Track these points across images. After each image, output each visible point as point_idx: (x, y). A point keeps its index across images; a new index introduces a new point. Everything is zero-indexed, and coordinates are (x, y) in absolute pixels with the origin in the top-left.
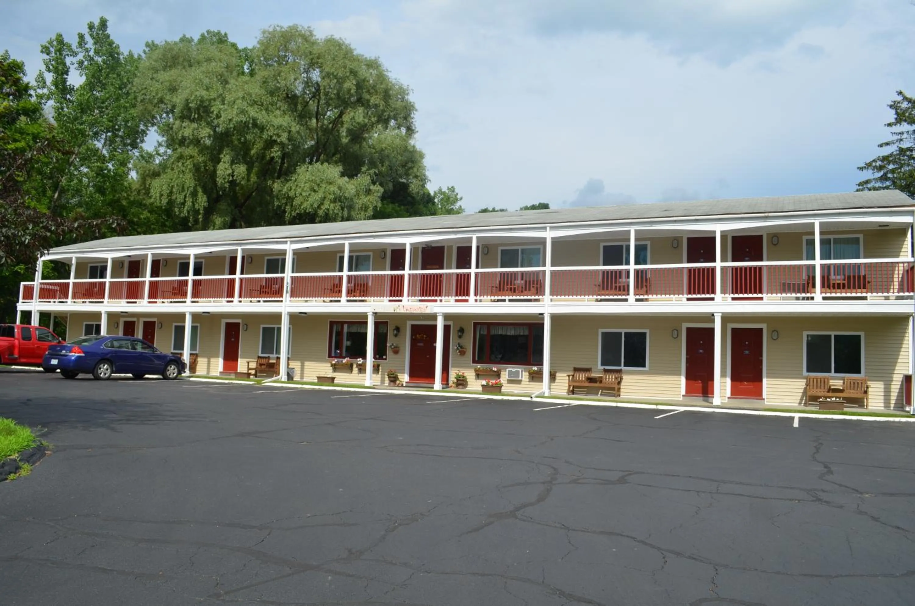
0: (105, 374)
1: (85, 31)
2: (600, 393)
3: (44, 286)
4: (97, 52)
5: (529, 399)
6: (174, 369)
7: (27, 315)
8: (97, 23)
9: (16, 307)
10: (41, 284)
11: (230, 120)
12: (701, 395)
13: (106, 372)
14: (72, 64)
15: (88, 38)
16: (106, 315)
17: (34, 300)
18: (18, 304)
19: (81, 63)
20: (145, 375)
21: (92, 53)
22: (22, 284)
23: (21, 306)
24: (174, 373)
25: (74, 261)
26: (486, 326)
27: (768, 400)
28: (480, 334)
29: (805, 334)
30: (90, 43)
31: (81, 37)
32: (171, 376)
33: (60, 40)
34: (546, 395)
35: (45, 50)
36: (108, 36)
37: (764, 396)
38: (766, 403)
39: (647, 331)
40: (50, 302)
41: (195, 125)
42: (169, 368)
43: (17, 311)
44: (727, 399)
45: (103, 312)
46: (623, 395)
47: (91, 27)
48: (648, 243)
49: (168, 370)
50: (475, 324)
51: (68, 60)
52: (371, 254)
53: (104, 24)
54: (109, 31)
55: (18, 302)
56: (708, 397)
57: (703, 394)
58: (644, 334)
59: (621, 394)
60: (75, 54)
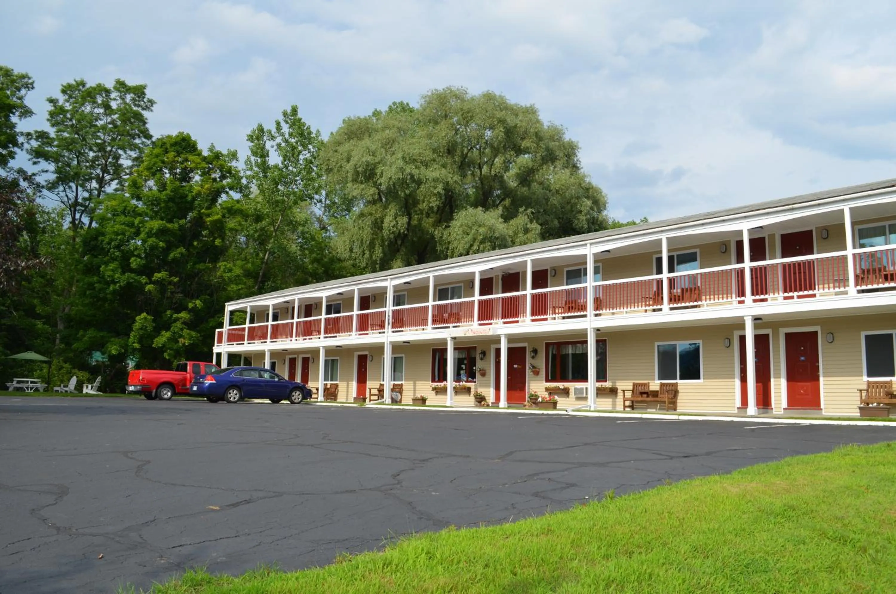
0: (235, 398)
1: (281, 118)
2: (658, 407)
3: (230, 332)
4: (291, 135)
6: (299, 395)
7: (219, 355)
8: (289, 111)
9: (212, 350)
10: (229, 330)
11: (390, 178)
12: (762, 407)
13: (235, 396)
14: (272, 147)
15: (283, 124)
16: (269, 353)
17: (223, 344)
18: (214, 348)
19: (279, 145)
20: (282, 400)
21: (287, 136)
22: (217, 330)
23: (216, 349)
24: (299, 399)
25: (249, 310)
26: (555, 346)
27: (826, 410)
28: (552, 354)
29: (863, 334)
30: (286, 129)
31: (278, 123)
32: (296, 401)
33: (261, 129)
34: (592, 409)
35: (251, 138)
36: (300, 120)
37: (822, 406)
38: (824, 413)
39: (700, 342)
40: (233, 344)
41: (363, 186)
42: (294, 393)
43: (213, 353)
44: (782, 410)
45: (266, 350)
46: (679, 410)
47: (285, 114)
48: (698, 250)
49: (293, 396)
50: (547, 345)
51: (269, 145)
52: (462, 285)
53: (295, 111)
54: (300, 115)
55: (214, 346)
56: (768, 409)
57: (764, 405)
58: (698, 345)
59: (678, 408)
60: (273, 138)
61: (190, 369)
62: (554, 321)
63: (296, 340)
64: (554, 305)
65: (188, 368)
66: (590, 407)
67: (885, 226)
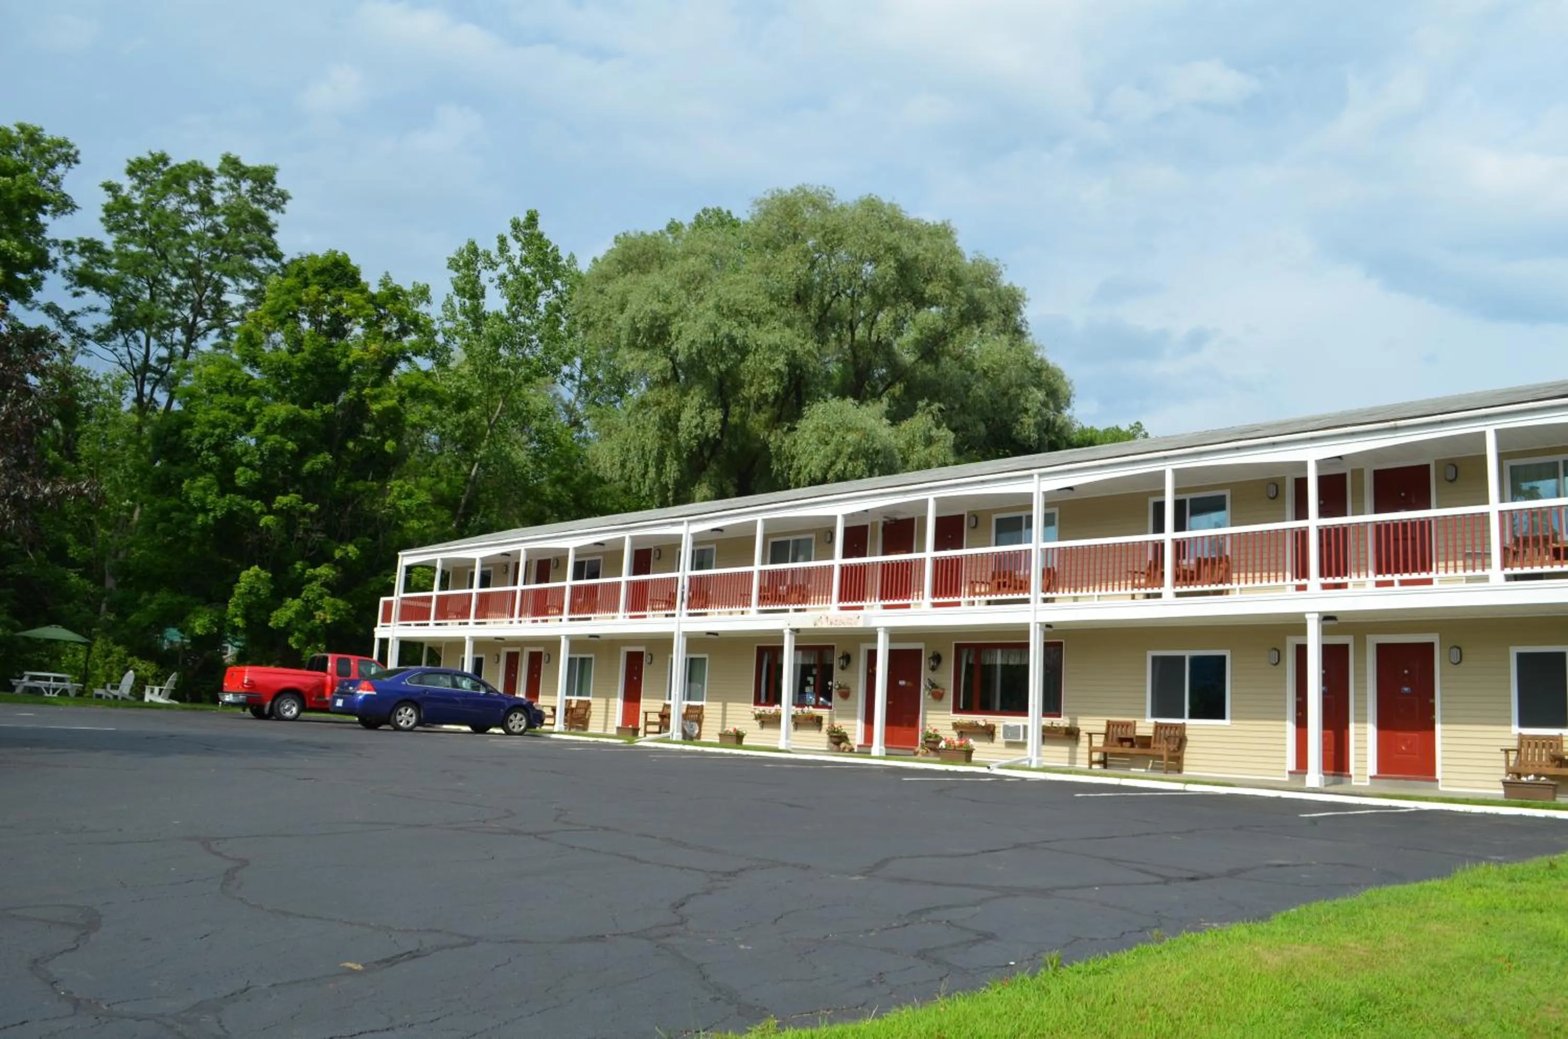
0: (408, 722)
1: (507, 231)
2: (1150, 765)
3: (405, 602)
4: (524, 262)
5: (984, 770)
6: (521, 719)
7: (384, 642)
8: (522, 218)
9: (373, 634)
10: (403, 599)
11: (693, 342)
12: (1332, 772)
13: (410, 719)
14: (492, 281)
15: (511, 241)
16: (472, 643)
17: (392, 624)
18: (376, 630)
19: (503, 278)
20: (490, 727)
21: (517, 263)
22: (383, 599)
23: (380, 632)
24: (520, 726)
25: (439, 566)
26: (973, 651)
27: (1445, 782)
28: (968, 665)
29: (1514, 651)
30: (516, 249)
31: (502, 240)
32: (515, 730)
33: (474, 251)
34: (1034, 765)
35: (453, 264)
36: (540, 236)
37: (1438, 775)
38: (1441, 788)
39: (1227, 653)
40: (410, 625)
41: (645, 355)
42: (512, 717)
43: (373, 639)
44: (1368, 779)
45: (467, 638)
46: (1188, 771)
47: (516, 225)
48: (1227, 493)
49: (511, 721)
50: (959, 648)
51: (486, 277)
52: (813, 536)
53: (532, 219)
54: (541, 228)
55: (376, 625)
56: (1342, 775)
57: (1335, 770)
58: (1223, 658)
59: (1185, 768)
60: (493, 265)
61: (332, 666)
62: (971, 608)
63: (520, 622)
64: (973, 579)
65: (329, 664)
66: (1030, 762)
67: (1556, 463)
